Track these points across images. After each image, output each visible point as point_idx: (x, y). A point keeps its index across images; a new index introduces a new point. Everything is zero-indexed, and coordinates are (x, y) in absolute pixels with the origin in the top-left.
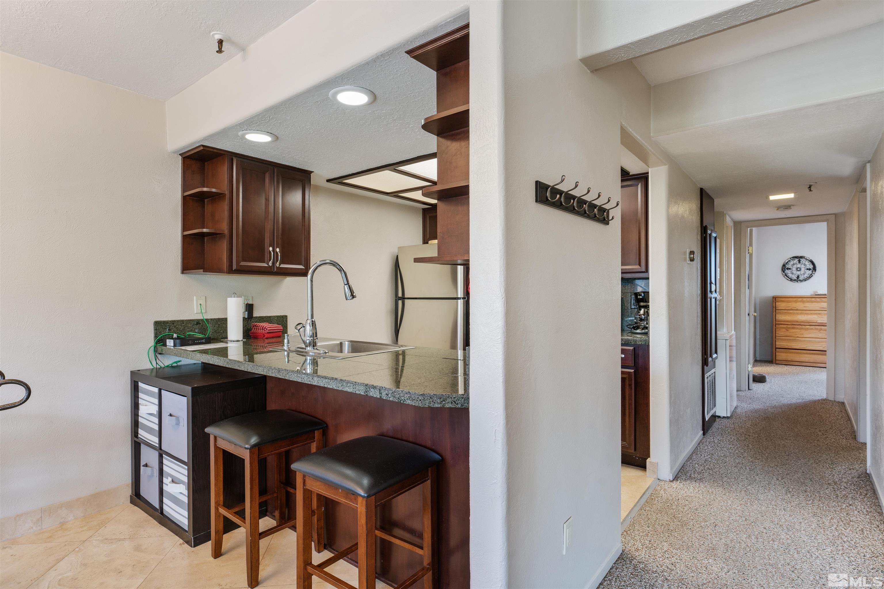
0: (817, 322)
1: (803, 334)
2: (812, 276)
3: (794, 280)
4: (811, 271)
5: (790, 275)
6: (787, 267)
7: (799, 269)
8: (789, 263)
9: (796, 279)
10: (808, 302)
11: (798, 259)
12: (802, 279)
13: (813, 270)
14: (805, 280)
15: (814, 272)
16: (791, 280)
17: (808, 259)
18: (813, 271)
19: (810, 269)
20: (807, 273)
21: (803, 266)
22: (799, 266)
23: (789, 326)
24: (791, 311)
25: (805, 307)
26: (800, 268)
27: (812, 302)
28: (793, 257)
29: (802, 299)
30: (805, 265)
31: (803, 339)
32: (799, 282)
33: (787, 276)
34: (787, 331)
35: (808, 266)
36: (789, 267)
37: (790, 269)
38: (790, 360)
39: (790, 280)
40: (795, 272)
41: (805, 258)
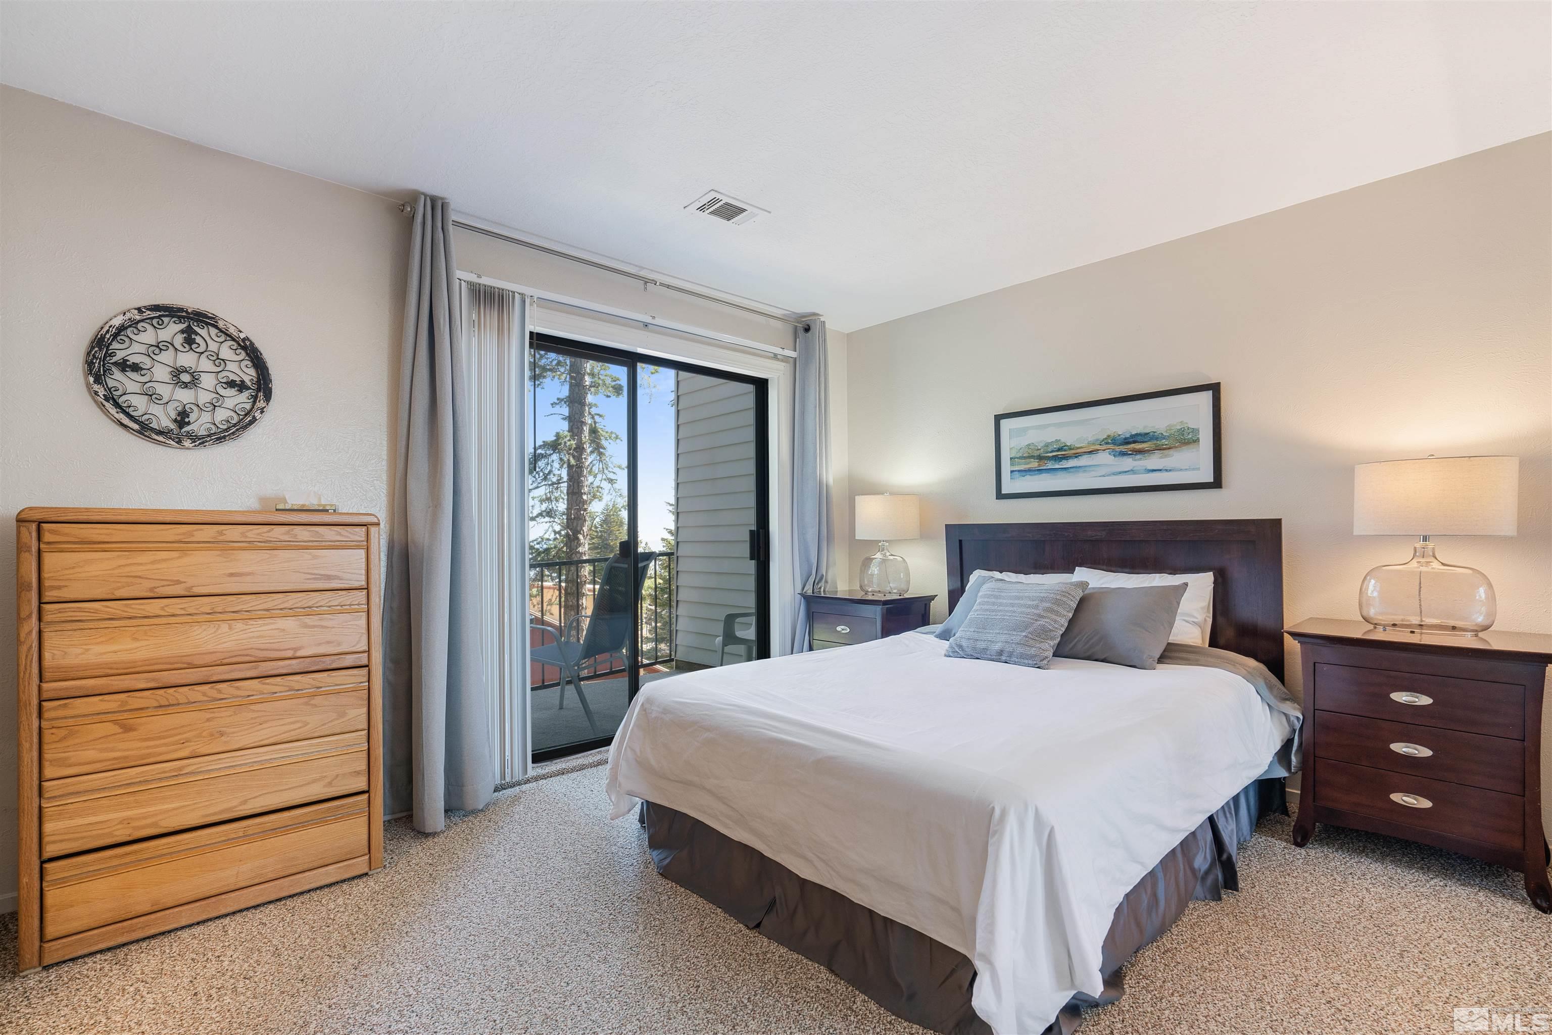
0: (299, 654)
1: (222, 734)
2: (251, 423)
3: (160, 433)
4: (246, 394)
5: (139, 404)
6: (120, 355)
7: (186, 378)
8: (129, 332)
9: (172, 426)
10: (251, 546)
11: (182, 326)
12: (203, 432)
13: (259, 390)
14: (220, 436)
15: (261, 404)
16: (144, 429)
17: (232, 330)
18: (255, 398)
19: (241, 387)
20: (229, 403)
21: (205, 364)
22: (187, 359)
23: (136, 701)
24: (153, 607)
25: (231, 575)
26: (192, 374)
27: (274, 547)
28: (156, 308)
29: (221, 533)
30: (218, 360)
31: (226, 760)
32: (187, 443)
33: (117, 405)
34: (127, 729)
35: (231, 366)
36: (133, 359)
37: (136, 368)
38: (147, 908)
39: (136, 427)
40: (164, 391)
41: (221, 324)
